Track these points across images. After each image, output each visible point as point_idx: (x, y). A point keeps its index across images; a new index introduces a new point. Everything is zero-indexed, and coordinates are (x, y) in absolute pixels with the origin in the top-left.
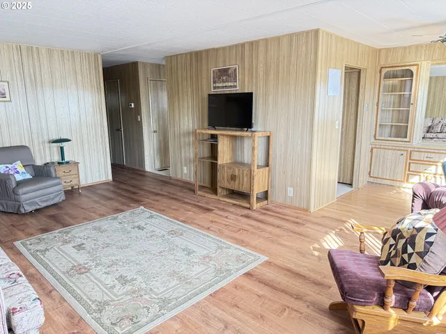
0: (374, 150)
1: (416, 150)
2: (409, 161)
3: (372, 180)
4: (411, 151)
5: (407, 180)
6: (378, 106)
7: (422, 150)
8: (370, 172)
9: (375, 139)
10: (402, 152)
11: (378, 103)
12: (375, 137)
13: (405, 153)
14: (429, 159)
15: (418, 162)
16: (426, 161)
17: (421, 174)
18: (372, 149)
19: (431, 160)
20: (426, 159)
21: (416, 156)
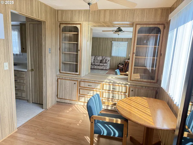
0: (59, 80)
1: (83, 80)
2: (79, 88)
3: (59, 100)
4: (80, 81)
5: (79, 100)
6: (60, 50)
7: (86, 81)
8: (57, 95)
9: (60, 73)
10: (75, 82)
11: (60, 48)
12: (60, 71)
13: (76, 82)
14: (89, 87)
15: (84, 88)
16: (88, 88)
17: (86, 96)
18: (58, 80)
19: (91, 87)
20: (88, 87)
21: (82, 84)
